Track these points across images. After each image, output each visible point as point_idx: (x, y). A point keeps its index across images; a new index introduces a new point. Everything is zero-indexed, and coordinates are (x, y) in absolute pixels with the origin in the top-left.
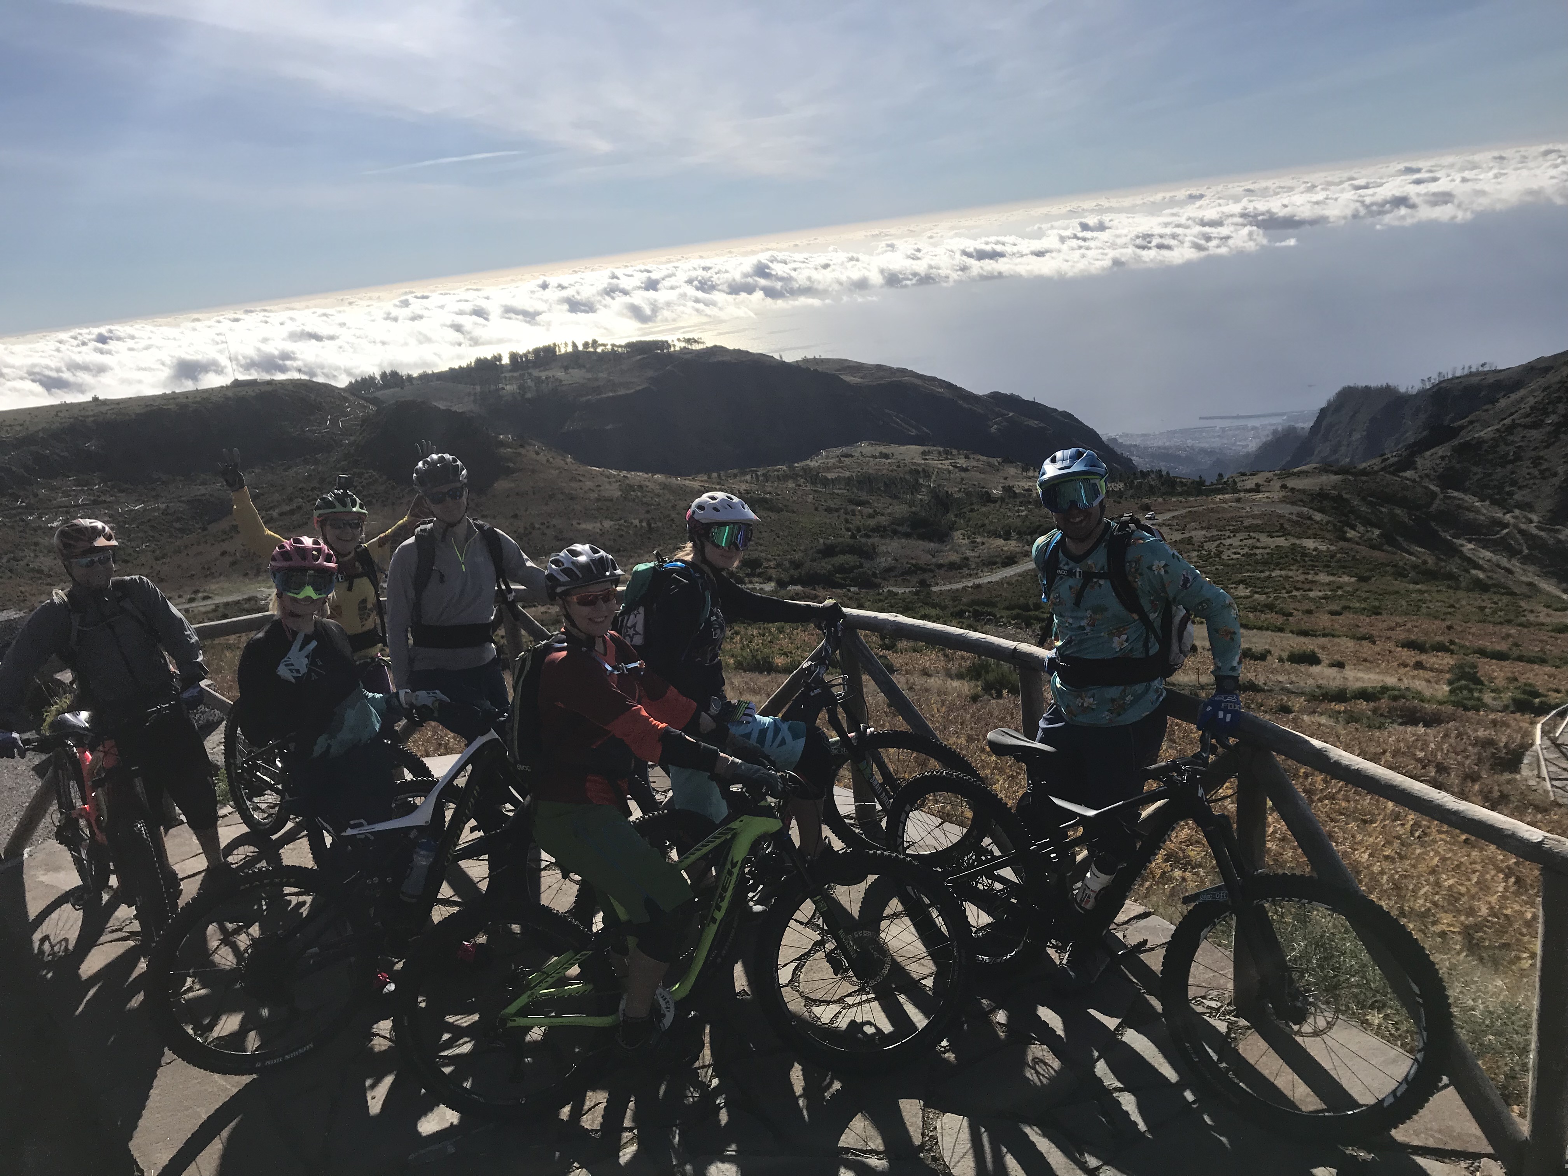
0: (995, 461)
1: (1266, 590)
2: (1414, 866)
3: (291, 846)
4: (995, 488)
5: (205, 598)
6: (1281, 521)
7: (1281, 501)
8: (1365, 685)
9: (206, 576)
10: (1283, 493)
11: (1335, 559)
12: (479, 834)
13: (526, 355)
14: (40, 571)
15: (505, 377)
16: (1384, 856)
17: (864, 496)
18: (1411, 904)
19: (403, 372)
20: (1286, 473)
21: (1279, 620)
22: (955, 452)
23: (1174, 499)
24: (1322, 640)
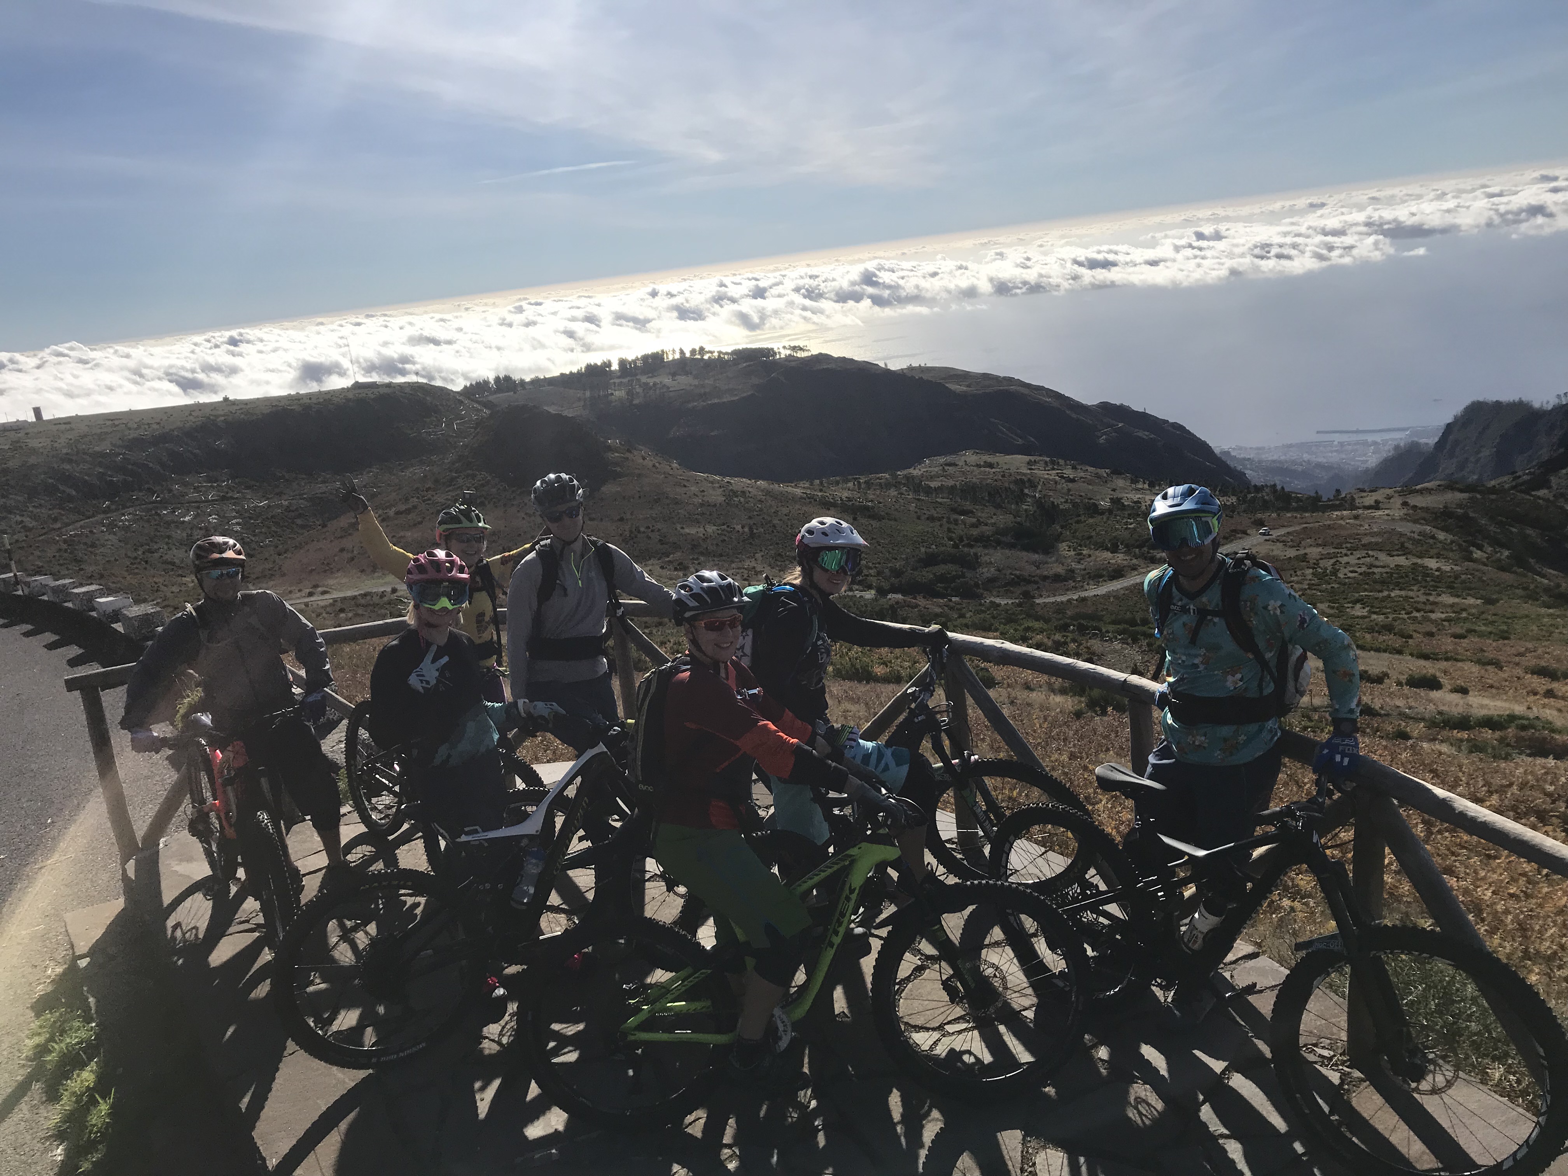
0: (1103, 472)
1: (1385, 611)
2: (1541, 906)
3: (406, 847)
4: (1103, 500)
5: (324, 593)
6: (1402, 540)
7: (1401, 519)
8: (1490, 713)
9: (325, 571)
10: (1405, 511)
11: (1459, 580)
12: (587, 844)
13: (634, 361)
14: (173, 564)
15: (615, 383)
16: (1509, 894)
17: (968, 505)
18: (1537, 946)
19: (516, 377)
20: (1408, 490)
21: (1398, 642)
22: (1062, 462)
23: (1289, 515)
24: (1444, 664)
